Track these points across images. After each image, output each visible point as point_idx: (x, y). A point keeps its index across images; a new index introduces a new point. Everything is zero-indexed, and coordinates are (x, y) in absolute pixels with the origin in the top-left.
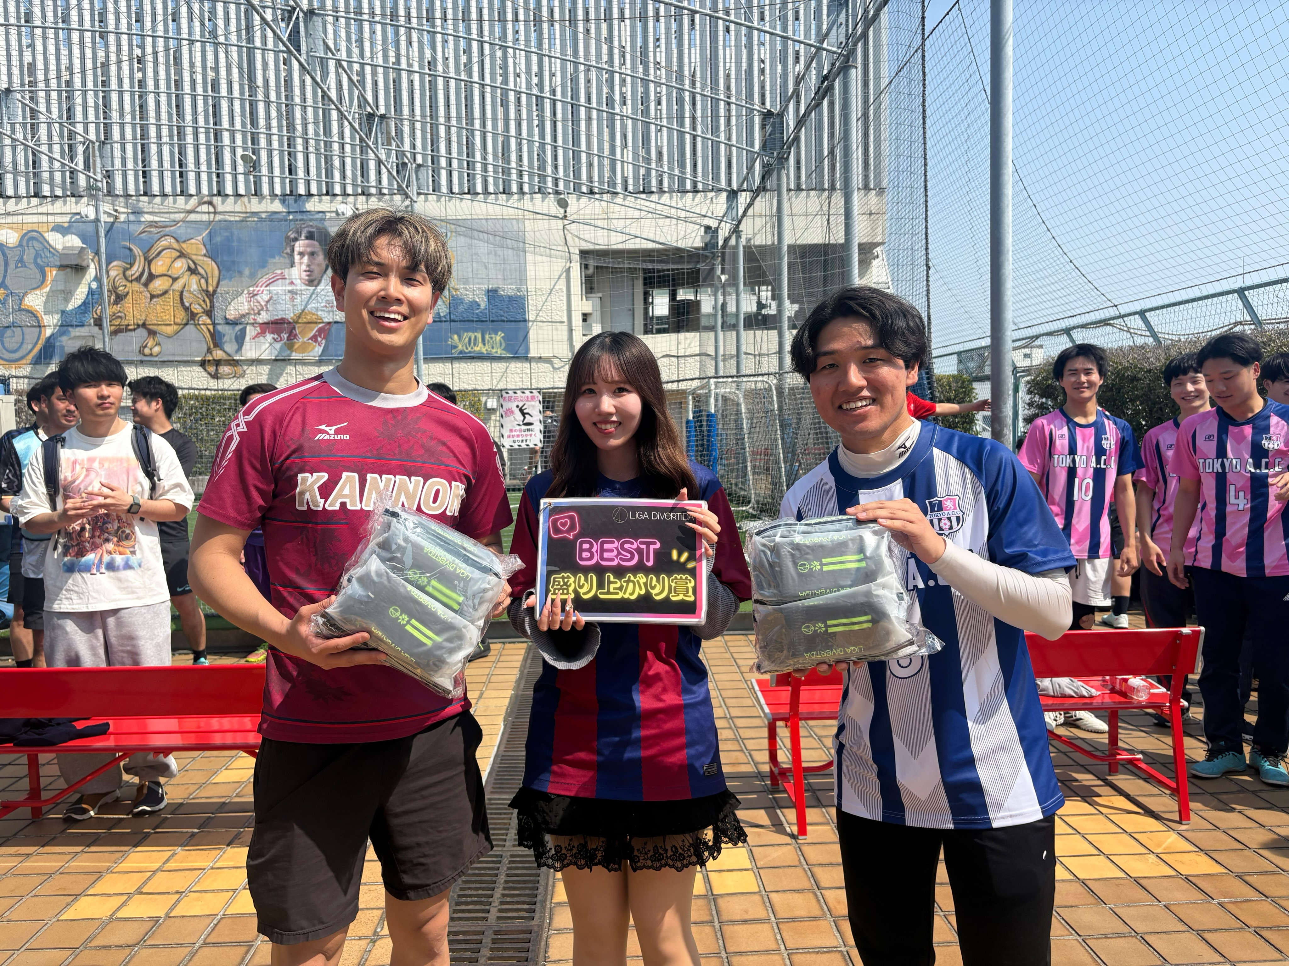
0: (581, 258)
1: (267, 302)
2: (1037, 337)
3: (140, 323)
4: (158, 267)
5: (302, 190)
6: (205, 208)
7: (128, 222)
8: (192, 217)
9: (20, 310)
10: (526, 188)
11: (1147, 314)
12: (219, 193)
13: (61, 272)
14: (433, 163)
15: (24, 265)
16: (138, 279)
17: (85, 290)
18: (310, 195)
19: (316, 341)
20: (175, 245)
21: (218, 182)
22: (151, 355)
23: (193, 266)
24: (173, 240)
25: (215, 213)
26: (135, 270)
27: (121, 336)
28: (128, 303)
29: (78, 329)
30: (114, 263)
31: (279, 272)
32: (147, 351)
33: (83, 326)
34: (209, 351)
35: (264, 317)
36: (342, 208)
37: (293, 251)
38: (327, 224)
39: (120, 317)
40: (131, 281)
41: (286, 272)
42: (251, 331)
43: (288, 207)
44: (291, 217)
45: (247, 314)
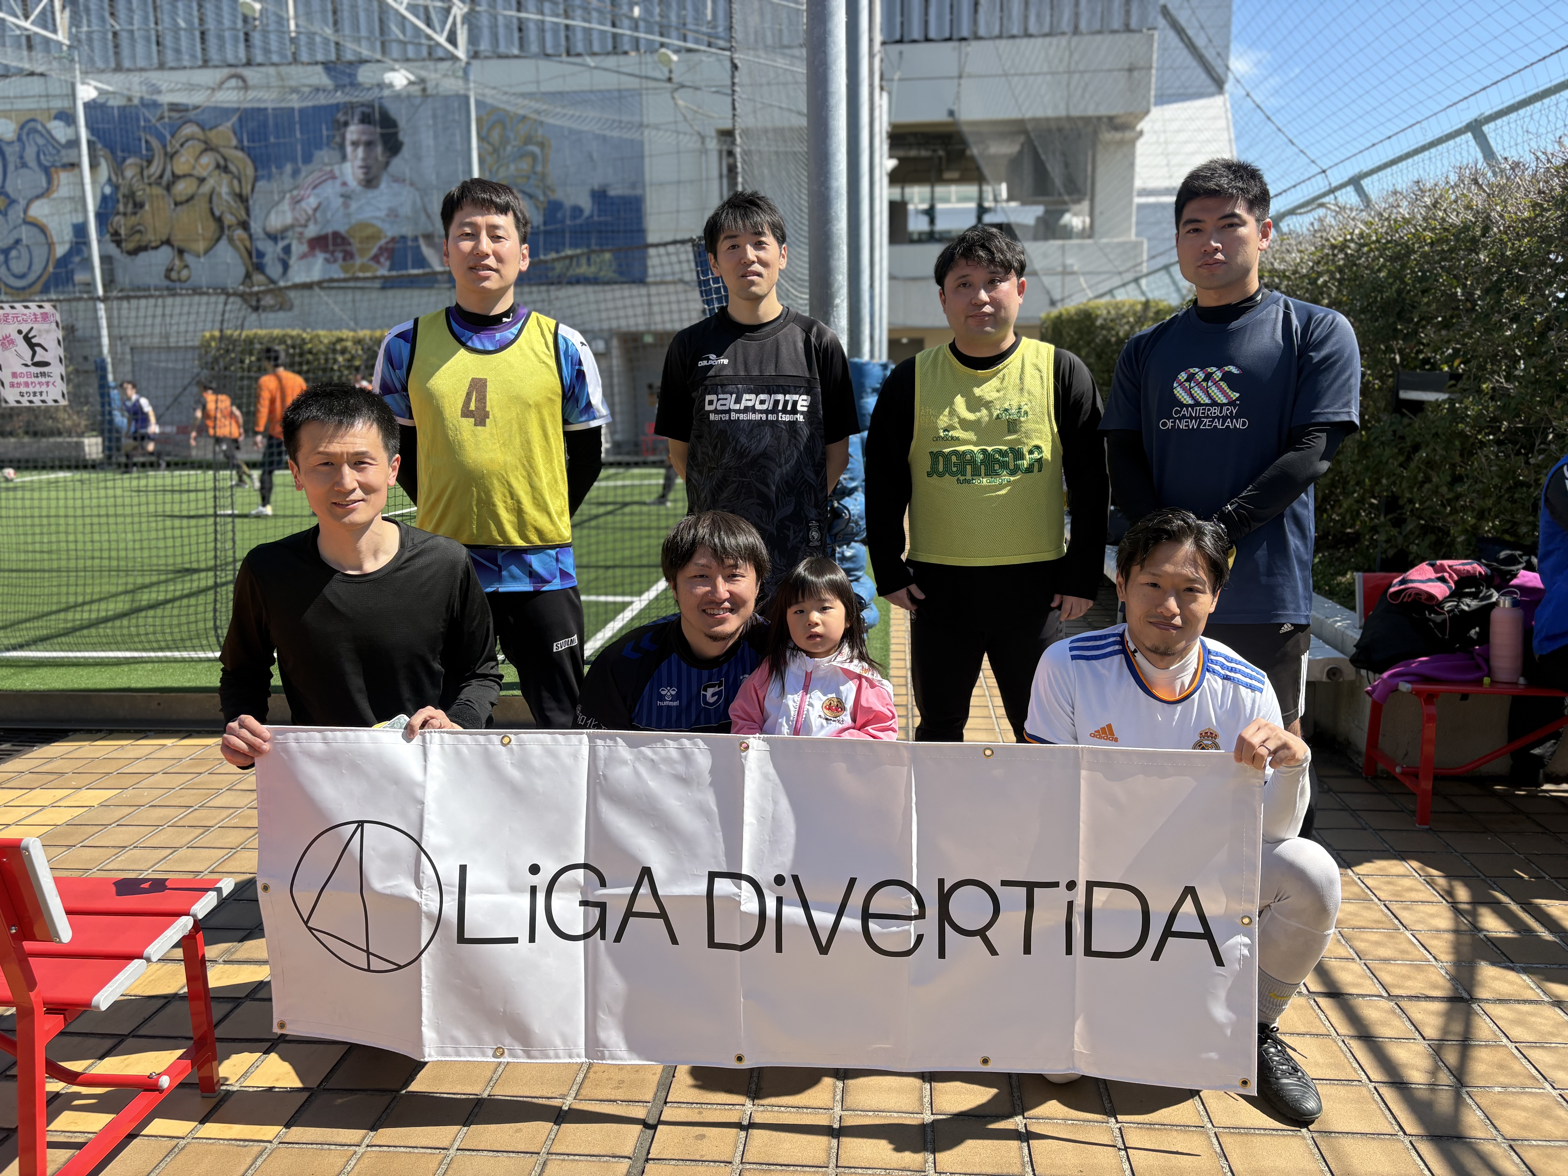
1: (315, 210)
3: (164, 238)
4: (182, 164)
5: (350, 54)
6: (233, 82)
7: (143, 105)
8: (219, 96)
9: (25, 223)
11: (1364, 183)
13: (69, 174)
15: (24, 166)
16: (158, 181)
18: (361, 61)
19: (378, 262)
20: (200, 134)
21: (246, 46)
22: (180, 280)
23: (222, 162)
24: (197, 129)
25: (246, 89)
26: (153, 171)
28: (147, 213)
30: (129, 161)
31: (328, 168)
32: (174, 275)
34: (248, 276)
35: (312, 231)
37: (344, 139)
39: (140, 232)
40: (150, 184)
41: (336, 168)
42: (298, 249)
43: (336, 78)
44: (340, 93)
45: (292, 226)
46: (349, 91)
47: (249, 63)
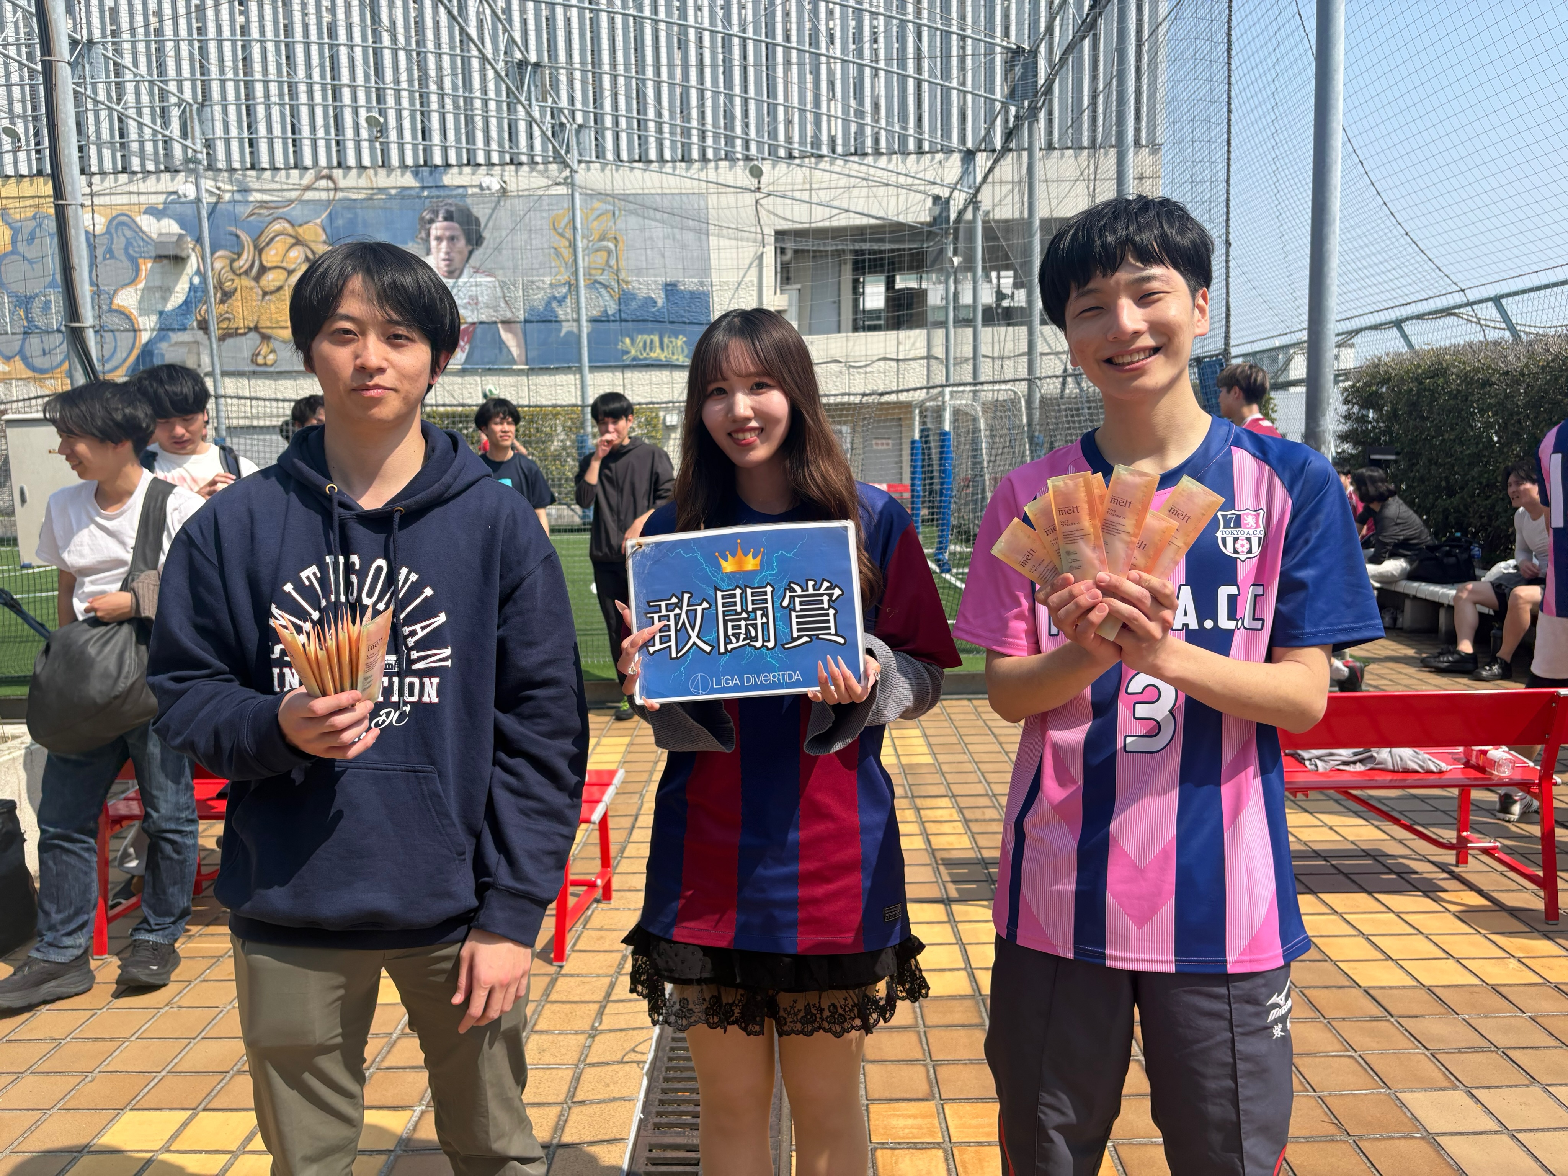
0: (776, 240)
2: (1357, 332)
3: (252, 325)
4: (271, 257)
5: (438, 160)
6: (323, 183)
7: (233, 202)
8: (309, 195)
9: (110, 310)
10: (710, 154)
11: (1504, 301)
12: (340, 165)
13: (157, 265)
14: (596, 122)
15: (112, 257)
16: (247, 273)
17: (187, 286)
18: (448, 166)
20: (290, 230)
21: (338, 151)
22: (265, 364)
23: (310, 255)
24: (287, 225)
25: (336, 189)
26: (243, 262)
27: (230, 341)
28: (236, 303)
29: (180, 334)
30: (219, 253)
32: (260, 360)
33: (185, 329)
36: (486, 181)
37: (428, 235)
38: (469, 201)
39: (229, 319)
40: (240, 275)
43: (422, 180)
44: (426, 193)
46: (435, 192)
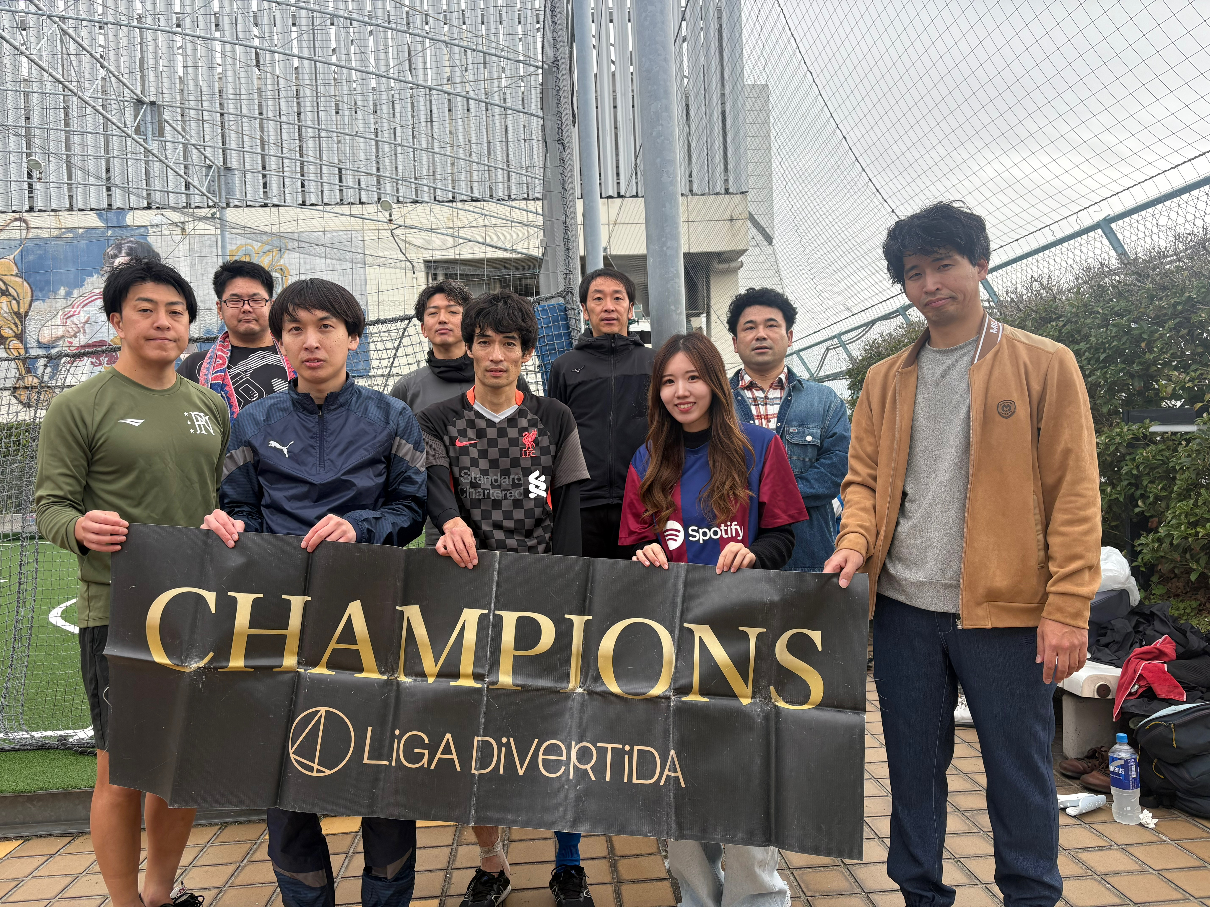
0: (427, 266)
1: (85, 323)
6: (16, 224)
8: (4, 235)
18: (130, 209)
23: (3, 287)
25: (28, 229)
31: (98, 291)
34: (20, 378)
35: (81, 340)
37: (112, 268)
43: (106, 221)
44: (110, 232)
45: (63, 336)
46: (118, 232)
47: (31, 209)
